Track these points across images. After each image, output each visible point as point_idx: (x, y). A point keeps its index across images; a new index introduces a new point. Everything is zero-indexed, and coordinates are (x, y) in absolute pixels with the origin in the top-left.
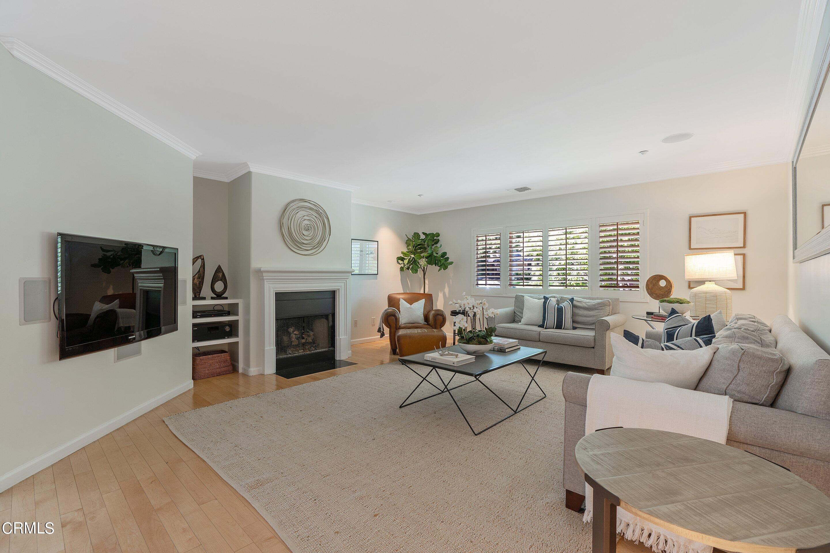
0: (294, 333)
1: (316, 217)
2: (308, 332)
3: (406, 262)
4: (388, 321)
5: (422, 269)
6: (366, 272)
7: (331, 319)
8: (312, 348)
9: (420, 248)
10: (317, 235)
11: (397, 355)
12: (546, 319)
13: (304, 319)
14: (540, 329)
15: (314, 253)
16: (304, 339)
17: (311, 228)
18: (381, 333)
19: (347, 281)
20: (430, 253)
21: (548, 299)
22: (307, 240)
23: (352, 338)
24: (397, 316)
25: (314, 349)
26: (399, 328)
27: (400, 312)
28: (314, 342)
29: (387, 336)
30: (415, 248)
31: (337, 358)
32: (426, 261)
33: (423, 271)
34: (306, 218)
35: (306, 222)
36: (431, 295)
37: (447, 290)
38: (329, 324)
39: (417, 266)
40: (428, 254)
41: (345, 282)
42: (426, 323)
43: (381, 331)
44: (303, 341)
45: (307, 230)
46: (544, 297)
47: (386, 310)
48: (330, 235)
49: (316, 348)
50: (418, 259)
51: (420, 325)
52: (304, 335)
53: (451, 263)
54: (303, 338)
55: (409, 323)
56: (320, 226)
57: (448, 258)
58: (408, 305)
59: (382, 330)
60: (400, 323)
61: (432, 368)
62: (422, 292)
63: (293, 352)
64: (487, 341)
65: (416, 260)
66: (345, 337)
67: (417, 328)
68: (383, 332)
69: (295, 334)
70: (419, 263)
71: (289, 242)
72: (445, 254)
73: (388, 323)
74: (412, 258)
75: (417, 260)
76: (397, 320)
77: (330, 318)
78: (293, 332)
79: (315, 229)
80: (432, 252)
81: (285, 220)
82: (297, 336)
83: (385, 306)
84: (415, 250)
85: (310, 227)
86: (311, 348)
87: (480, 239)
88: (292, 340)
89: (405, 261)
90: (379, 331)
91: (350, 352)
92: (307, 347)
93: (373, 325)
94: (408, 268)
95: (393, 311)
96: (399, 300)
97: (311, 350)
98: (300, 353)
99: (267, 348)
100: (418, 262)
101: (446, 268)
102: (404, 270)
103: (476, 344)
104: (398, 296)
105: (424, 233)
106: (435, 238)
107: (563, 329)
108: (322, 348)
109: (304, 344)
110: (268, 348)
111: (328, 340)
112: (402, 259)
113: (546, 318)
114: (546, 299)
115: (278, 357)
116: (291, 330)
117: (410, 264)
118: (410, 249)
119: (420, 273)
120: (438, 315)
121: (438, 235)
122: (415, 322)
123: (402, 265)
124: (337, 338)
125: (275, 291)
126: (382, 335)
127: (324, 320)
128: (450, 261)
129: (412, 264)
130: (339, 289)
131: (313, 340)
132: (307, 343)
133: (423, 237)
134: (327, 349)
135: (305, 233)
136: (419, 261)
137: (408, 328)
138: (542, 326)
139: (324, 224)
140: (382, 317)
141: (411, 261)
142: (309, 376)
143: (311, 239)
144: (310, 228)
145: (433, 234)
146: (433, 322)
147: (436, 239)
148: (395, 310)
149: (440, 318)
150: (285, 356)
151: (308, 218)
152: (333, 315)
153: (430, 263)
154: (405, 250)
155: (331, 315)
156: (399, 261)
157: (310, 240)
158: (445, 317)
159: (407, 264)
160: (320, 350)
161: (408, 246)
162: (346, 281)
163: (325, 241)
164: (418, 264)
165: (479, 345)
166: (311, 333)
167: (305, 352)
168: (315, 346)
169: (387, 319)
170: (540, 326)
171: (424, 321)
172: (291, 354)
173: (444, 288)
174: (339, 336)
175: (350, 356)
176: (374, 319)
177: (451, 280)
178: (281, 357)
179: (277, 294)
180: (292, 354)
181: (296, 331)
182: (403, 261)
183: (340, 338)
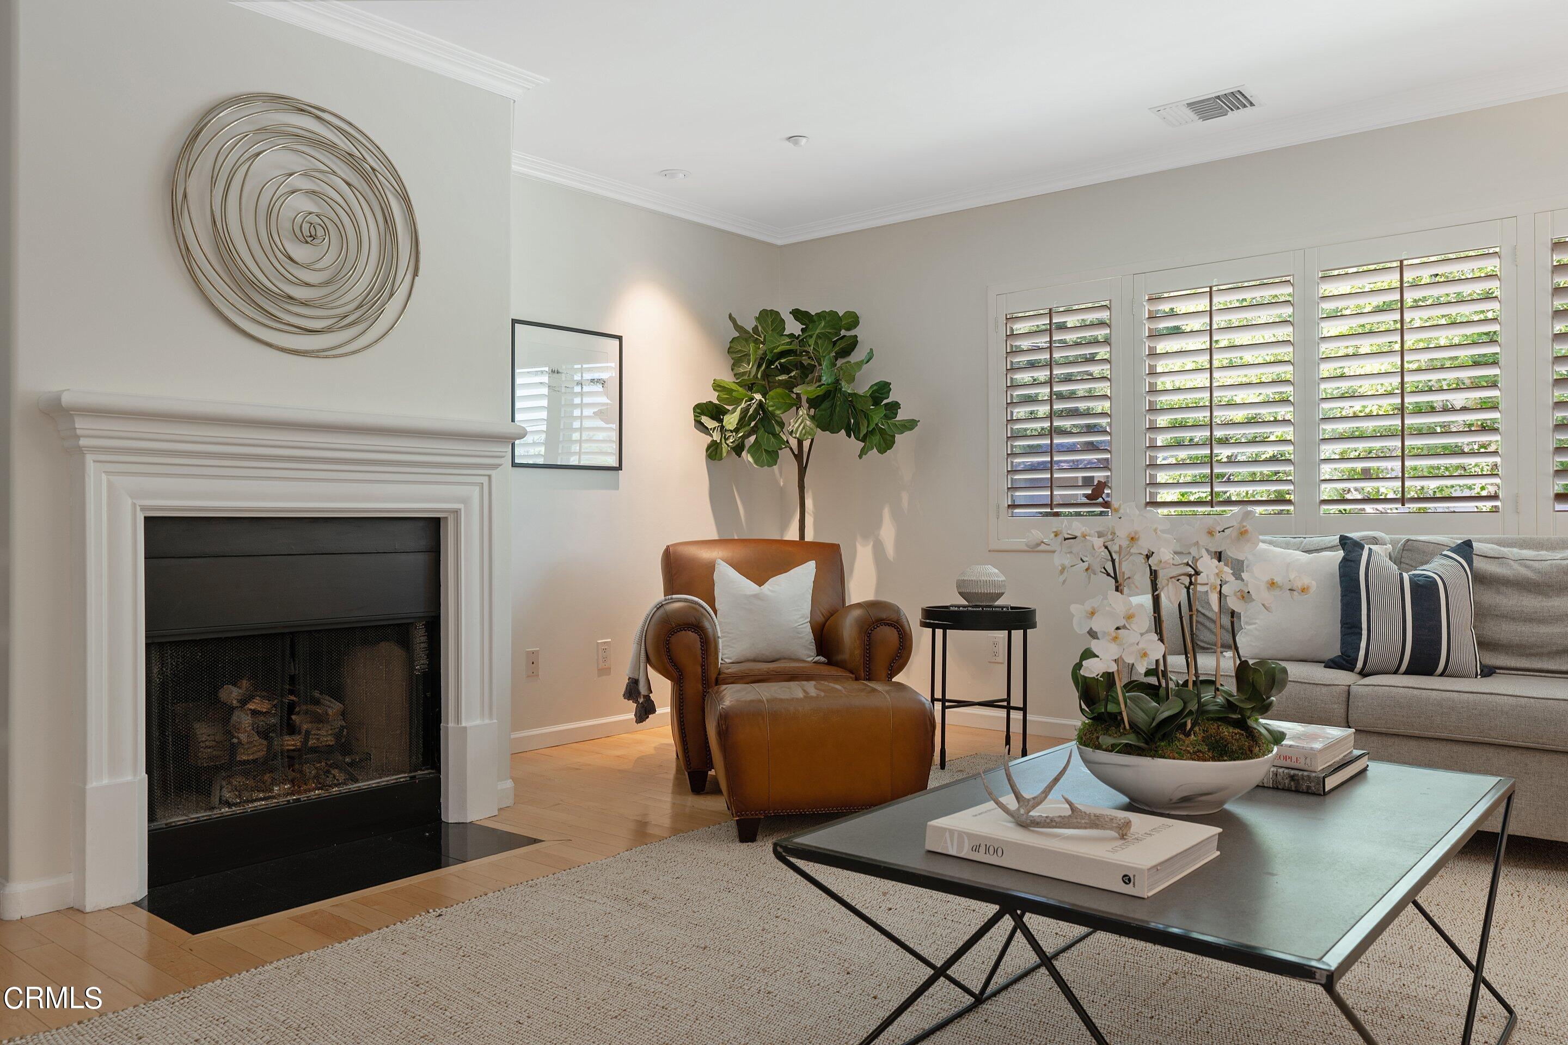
0: (251, 706)
1: (348, 184)
2: (317, 702)
3: (731, 421)
4: (669, 651)
5: (791, 449)
6: (574, 461)
7: (422, 645)
8: (335, 772)
9: (784, 369)
10: (354, 267)
11: (708, 793)
12: (1365, 632)
13: (292, 646)
14: (1342, 677)
15: (340, 346)
16: (300, 733)
17: (325, 229)
18: (641, 700)
19: (493, 479)
20: (828, 385)
21: (1362, 548)
22: (307, 285)
23: (517, 725)
24: (710, 630)
25: (341, 777)
26: (717, 680)
27: (715, 612)
28: (344, 745)
29: (664, 710)
30: (768, 367)
31: (451, 814)
32: (813, 418)
33: (798, 457)
34: (295, 181)
35: (302, 204)
36: (834, 550)
37: (888, 532)
38: (411, 667)
39: (776, 436)
40: (819, 386)
41: (485, 480)
42: (822, 659)
43: (639, 693)
44: (291, 742)
45: (309, 239)
46: (1344, 541)
47: (660, 606)
48: (416, 274)
49: (353, 771)
50: (779, 409)
51: (802, 665)
52: (298, 713)
53: (910, 425)
54: (292, 730)
55: (755, 660)
56: (372, 232)
57: (895, 407)
58: (749, 586)
59: (643, 689)
60: (720, 661)
61: (993, 909)
62: (792, 534)
63: (240, 796)
64: (1251, 734)
65: (773, 414)
66: (487, 721)
67: (792, 677)
68: (647, 698)
69: (254, 713)
70: (782, 425)
71: (220, 287)
72: (882, 389)
73: (672, 660)
74: (755, 406)
75: (778, 412)
76: (707, 644)
77: (420, 637)
78: (244, 702)
79: (343, 236)
80: (837, 381)
81: (196, 185)
82: (261, 721)
83: (654, 591)
84: (766, 375)
85: (319, 229)
86: (328, 772)
87: (1020, 327)
88: (235, 740)
89: (727, 419)
90: (632, 691)
91: (509, 784)
92: (310, 770)
93: (604, 671)
94: (738, 449)
95: (690, 607)
96: (710, 567)
97: (329, 781)
98: (273, 797)
99: (97, 782)
100: (777, 422)
101: (887, 444)
102: (724, 454)
103: (1197, 756)
104: (706, 554)
105: (798, 314)
106: (843, 332)
107: (1442, 675)
108: (382, 772)
109: (292, 758)
110: (105, 781)
111: (410, 734)
112: (716, 412)
113: (1364, 626)
114: (1351, 547)
115: (161, 823)
116: (231, 694)
117: (747, 428)
118: (744, 373)
119: (786, 468)
120: (880, 622)
121: (853, 320)
122: (778, 657)
123: (716, 436)
124: (449, 725)
125: (143, 509)
126: (646, 710)
127: (391, 651)
128: (902, 416)
129: (753, 431)
130: (456, 512)
131: (338, 736)
132: (314, 750)
133: (793, 327)
134: (402, 777)
135: (300, 252)
136: (784, 417)
137: (757, 678)
138: (1345, 662)
139: (388, 220)
140: (645, 634)
141: (753, 418)
142: (302, 916)
143: (327, 283)
144: (320, 232)
145: (833, 314)
146: (857, 652)
147: (844, 336)
148: (696, 603)
149: (890, 634)
150: (202, 815)
151: (307, 184)
152: (433, 625)
153: (827, 424)
154: (727, 378)
155: (421, 626)
156: (705, 420)
157: (320, 285)
158: (909, 632)
159: (736, 430)
160: (373, 783)
161: (736, 364)
162: (489, 476)
163: (392, 295)
164: (777, 429)
165: (1214, 759)
166: (333, 708)
167: (299, 793)
168: (351, 765)
169: (668, 642)
170: (1332, 664)
171: (814, 652)
172: (229, 805)
173: (878, 524)
174: (458, 719)
175: (509, 802)
176: (605, 648)
177: (905, 496)
178: (178, 819)
179: (152, 523)
180: (235, 805)
181: (257, 700)
182: (721, 421)
183: (464, 725)
